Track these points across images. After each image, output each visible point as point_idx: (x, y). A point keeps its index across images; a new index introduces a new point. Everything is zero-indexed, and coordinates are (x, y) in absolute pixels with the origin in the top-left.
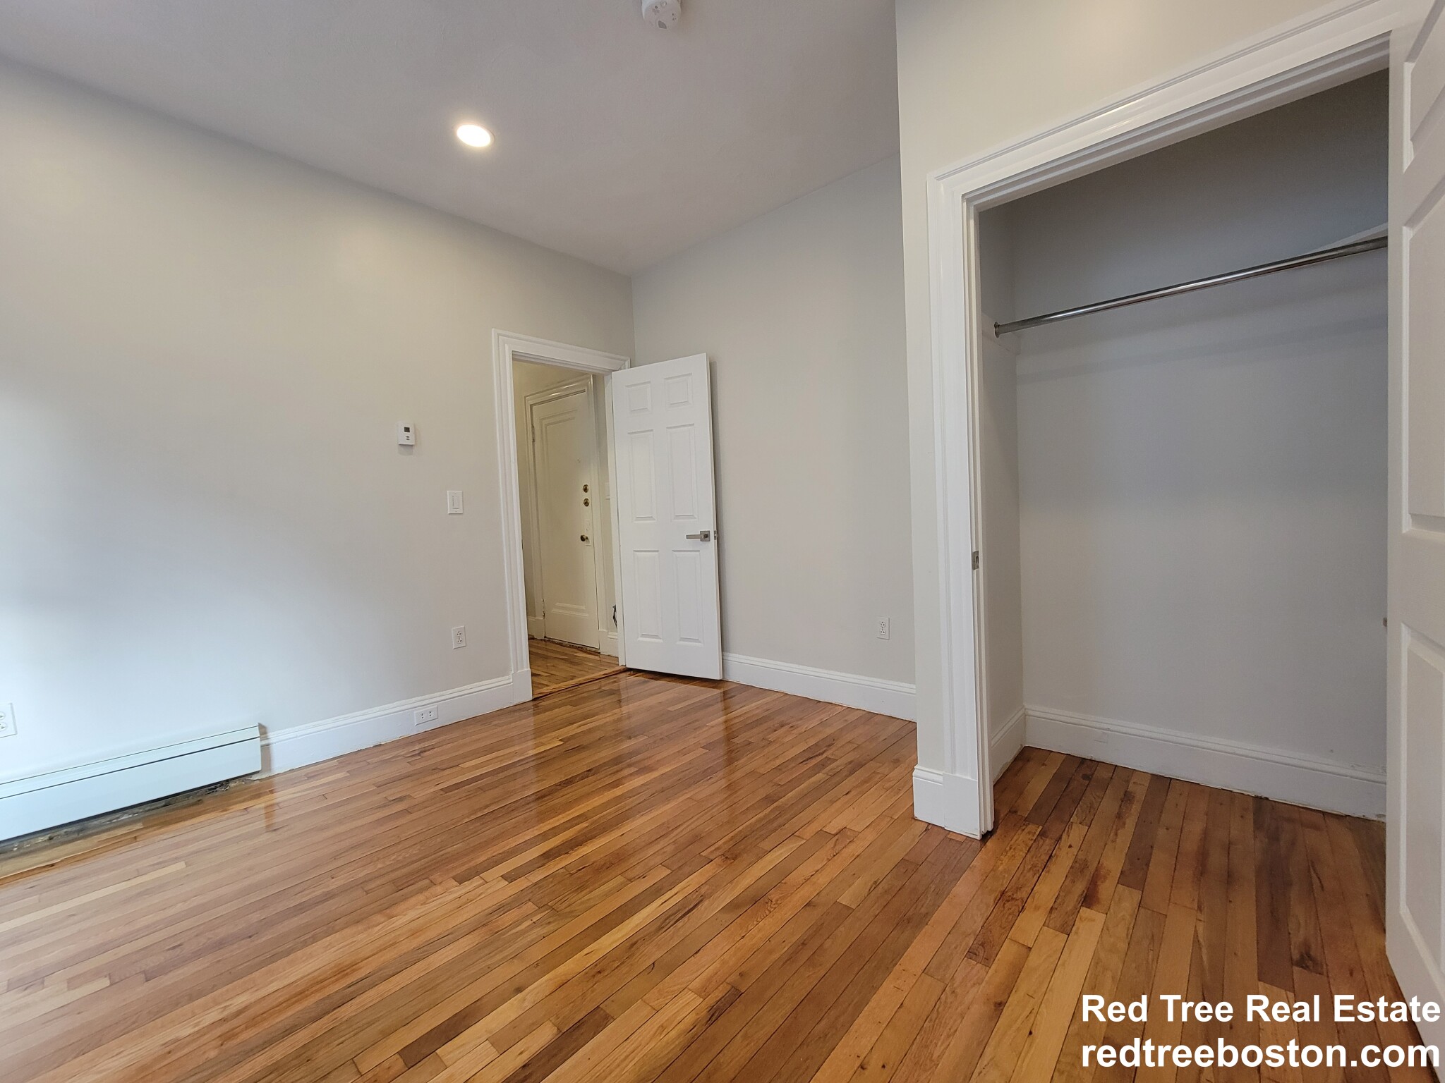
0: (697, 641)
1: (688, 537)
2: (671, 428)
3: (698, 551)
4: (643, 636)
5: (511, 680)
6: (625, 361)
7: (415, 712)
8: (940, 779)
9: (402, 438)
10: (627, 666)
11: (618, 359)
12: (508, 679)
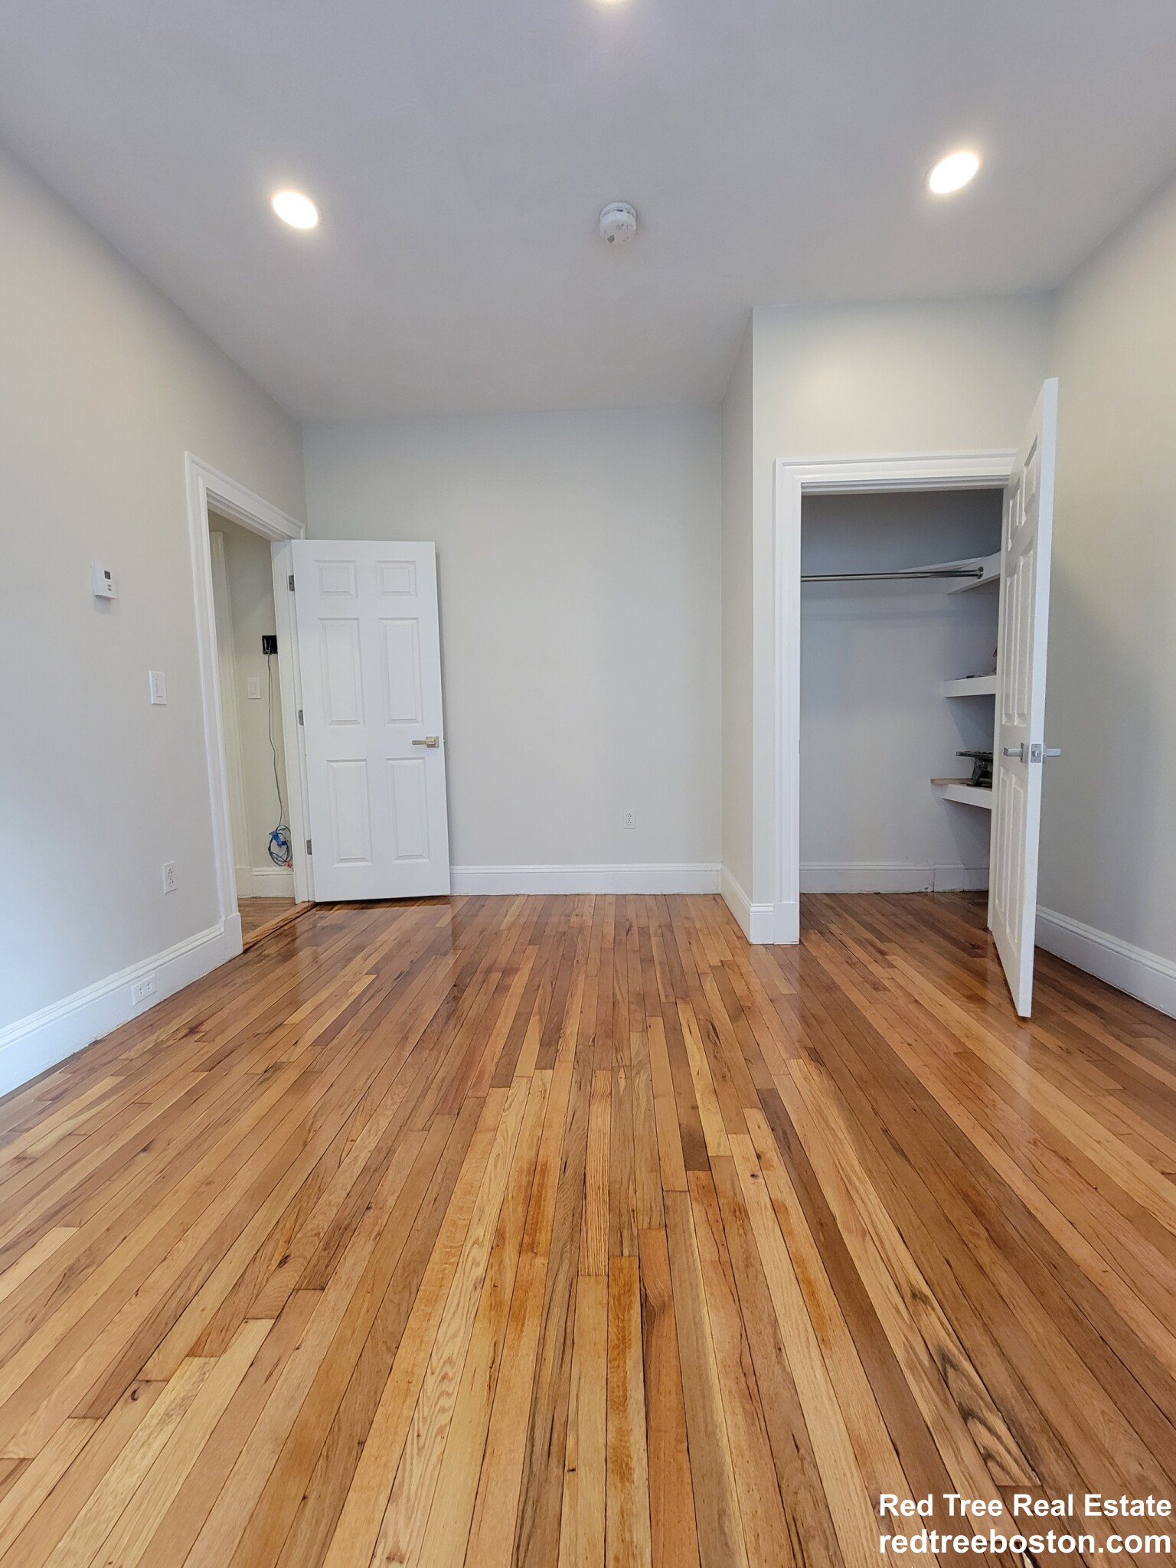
0: (421, 856)
1: (415, 743)
2: (383, 619)
3: (423, 758)
4: (342, 860)
5: (223, 930)
6: (301, 528)
7: (133, 987)
8: (771, 909)
9: (102, 587)
10: (317, 901)
11: (296, 525)
12: (219, 928)
